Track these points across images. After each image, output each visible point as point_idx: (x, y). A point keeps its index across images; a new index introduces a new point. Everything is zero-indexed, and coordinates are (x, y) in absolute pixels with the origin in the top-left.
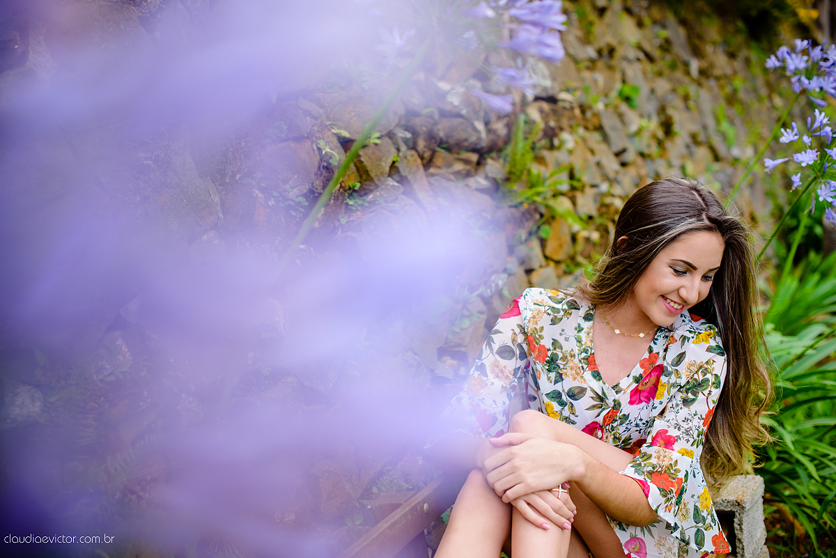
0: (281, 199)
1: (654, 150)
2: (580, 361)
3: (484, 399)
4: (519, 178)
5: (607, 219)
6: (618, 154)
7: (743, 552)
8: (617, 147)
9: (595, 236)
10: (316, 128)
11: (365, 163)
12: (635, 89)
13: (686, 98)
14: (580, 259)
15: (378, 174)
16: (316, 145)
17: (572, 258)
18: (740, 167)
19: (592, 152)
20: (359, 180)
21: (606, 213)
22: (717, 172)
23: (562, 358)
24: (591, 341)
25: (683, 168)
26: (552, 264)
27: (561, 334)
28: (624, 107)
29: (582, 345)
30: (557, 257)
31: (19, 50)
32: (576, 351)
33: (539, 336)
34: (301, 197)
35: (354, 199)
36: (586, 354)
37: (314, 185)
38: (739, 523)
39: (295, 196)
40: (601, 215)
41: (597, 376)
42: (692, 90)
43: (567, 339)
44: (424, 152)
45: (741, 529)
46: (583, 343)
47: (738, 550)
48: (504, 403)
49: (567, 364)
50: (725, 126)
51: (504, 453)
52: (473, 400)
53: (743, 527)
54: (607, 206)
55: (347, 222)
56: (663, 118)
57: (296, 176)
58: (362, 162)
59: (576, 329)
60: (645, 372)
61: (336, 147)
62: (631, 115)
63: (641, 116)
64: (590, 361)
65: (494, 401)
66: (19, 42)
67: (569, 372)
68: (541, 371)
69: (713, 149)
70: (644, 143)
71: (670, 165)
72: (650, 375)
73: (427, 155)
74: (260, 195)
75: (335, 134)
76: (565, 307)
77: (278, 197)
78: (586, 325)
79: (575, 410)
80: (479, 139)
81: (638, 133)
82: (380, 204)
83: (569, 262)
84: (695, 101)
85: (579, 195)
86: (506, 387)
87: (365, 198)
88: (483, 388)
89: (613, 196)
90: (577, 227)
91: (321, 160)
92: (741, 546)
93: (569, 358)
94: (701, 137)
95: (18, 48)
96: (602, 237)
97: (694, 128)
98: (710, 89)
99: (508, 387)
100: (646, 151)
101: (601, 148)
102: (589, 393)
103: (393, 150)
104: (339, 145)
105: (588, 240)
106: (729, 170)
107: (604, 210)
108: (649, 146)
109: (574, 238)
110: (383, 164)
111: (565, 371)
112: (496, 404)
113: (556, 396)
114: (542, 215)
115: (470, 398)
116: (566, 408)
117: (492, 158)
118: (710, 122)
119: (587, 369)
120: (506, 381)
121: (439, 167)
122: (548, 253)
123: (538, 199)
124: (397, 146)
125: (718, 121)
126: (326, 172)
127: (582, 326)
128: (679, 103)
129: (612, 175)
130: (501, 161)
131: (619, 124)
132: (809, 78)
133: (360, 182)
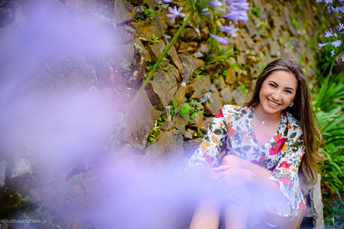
0: (120, 69)
1: (267, 34)
2: (249, 135)
3: (208, 151)
4: (215, 51)
5: (250, 65)
6: (253, 37)
7: (314, 206)
8: (252, 34)
9: (245, 73)
10: (132, 38)
11: (153, 51)
12: (258, 9)
13: (278, 11)
14: (239, 83)
15: (159, 55)
16: (133, 45)
17: (236, 83)
18: (301, 39)
19: (243, 37)
20: (151, 58)
21: (249, 63)
22: (292, 41)
23: (241, 134)
24: (253, 127)
25: (278, 41)
26: (228, 86)
27: (240, 124)
28: (254, 17)
29: (249, 128)
30: (230, 83)
31: (12, 17)
32: (247, 131)
33: (231, 125)
34: (128, 68)
35: (149, 66)
36: (251, 132)
37: (133, 62)
38: (311, 194)
39: (126, 67)
40: (247, 64)
41: (255, 141)
42: (281, 7)
43: (242, 126)
44: (176, 44)
45: (313, 197)
46: (249, 127)
47: (311, 205)
48: (217, 152)
49: (243, 136)
50: (294, 21)
51: (220, 174)
52: (204, 151)
53: (313, 195)
54: (249, 60)
55: (147, 76)
56: (270, 20)
57: (126, 59)
58: (152, 51)
59: (246, 121)
60: (276, 141)
61: (141, 45)
62: (257, 20)
63: (261, 20)
64: (252, 135)
65: (213, 152)
66: (11, 13)
67: (244, 139)
68: (232, 140)
69: (290, 32)
70: (263, 32)
71: (273, 40)
72: (278, 142)
73: (177, 45)
74: (112, 68)
75: (140, 40)
76: (241, 113)
77: (119, 68)
78: (250, 120)
79: (246, 155)
80: (198, 36)
81: (260, 28)
82: (160, 68)
83: (235, 84)
84: (282, 12)
85: (238, 56)
86: (218, 146)
87: (153, 65)
88: (208, 146)
89: (251, 55)
90: (238, 69)
91: (135, 51)
92: (312, 203)
93: (244, 134)
94: (285, 27)
95: (11, 16)
96: (248, 73)
97: (282, 23)
98: (288, 6)
99: (219, 146)
100: (263, 35)
101: (246, 35)
102: (252, 148)
103: (164, 44)
104: (142, 44)
105: (242, 74)
106: (297, 40)
107: (248, 61)
108: (264, 33)
109: (237, 74)
110: (160, 51)
111: (242, 139)
112: (213, 153)
113: (238, 149)
114: (224, 66)
115: (202, 151)
116: (243, 154)
117: (203, 44)
118: (288, 20)
119: (252, 138)
120: (218, 143)
121: (182, 49)
122: (227, 81)
123: (223, 60)
124: (165, 42)
125: (291, 20)
126: (137, 56)
127: (248, 120)
128: (275, 13)
129: (251, 46)
130: (207, 44)
131: (252, 25)
132: (335, 7)
133: (151, 59)
